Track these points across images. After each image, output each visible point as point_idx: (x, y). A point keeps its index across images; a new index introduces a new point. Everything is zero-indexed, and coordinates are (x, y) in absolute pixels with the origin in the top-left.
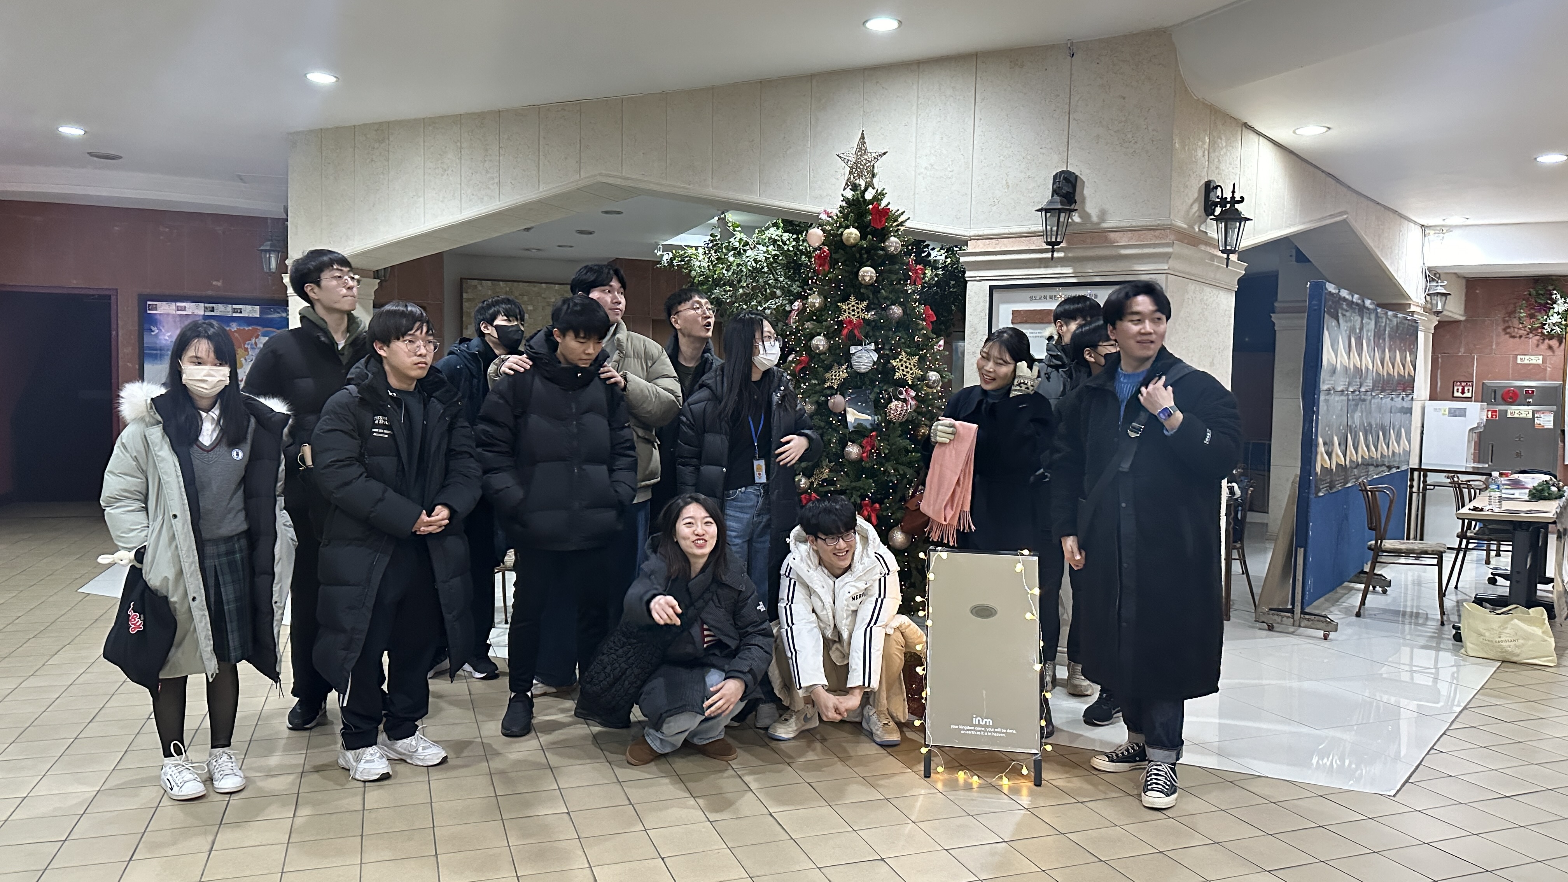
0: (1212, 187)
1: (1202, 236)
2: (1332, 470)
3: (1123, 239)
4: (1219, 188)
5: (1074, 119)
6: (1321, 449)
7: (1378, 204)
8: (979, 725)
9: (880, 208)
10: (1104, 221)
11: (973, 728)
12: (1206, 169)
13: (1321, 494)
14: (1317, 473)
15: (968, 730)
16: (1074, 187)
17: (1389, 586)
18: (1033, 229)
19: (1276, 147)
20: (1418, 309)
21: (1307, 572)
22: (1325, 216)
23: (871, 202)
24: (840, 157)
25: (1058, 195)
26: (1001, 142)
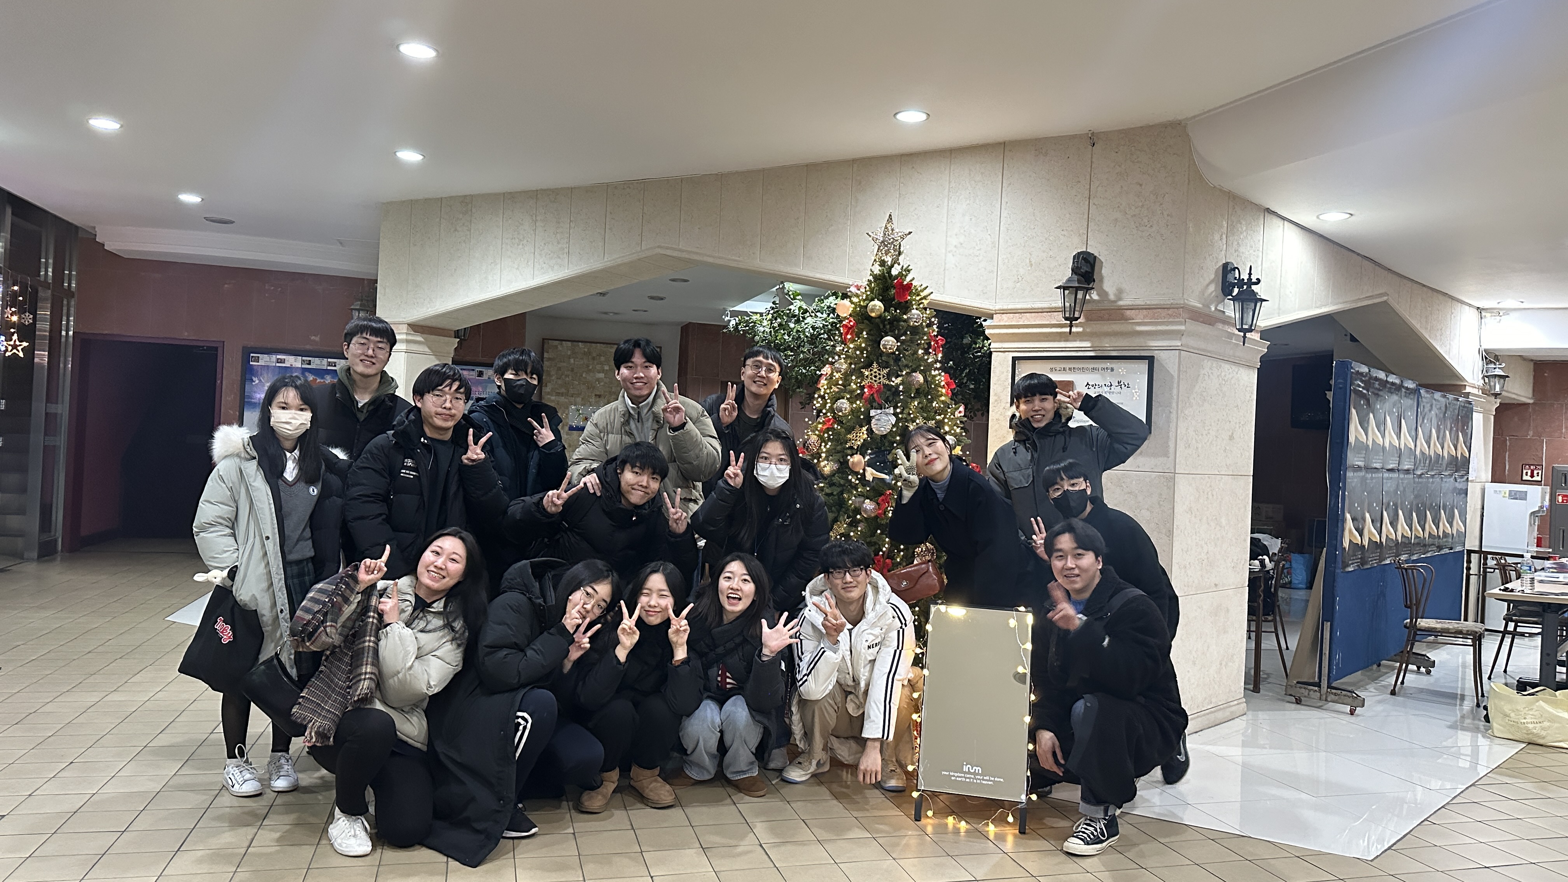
0: (1229, 269)
1: (1219, 315)
2: (1364, 546)
3: (1139, 317)
4: (1237, 270)
5: (1094, 204)
6: (1349, 524)
7: (1424, 286)
8: (969, 773)
9: (905, 283)
10: (1120, 299)
11: (963, 775)
12: (1223, 252)
13: (1350, 569)
14: (1345, 548)
15: (958, 777)
16: (1093, 266)
17: (1433, 667)
18: (1054, 305)
19: (1303, 231)
20: (1475, 391)
21: (1334, 646)
22: (1362, 297)
23: (896, 277)
24: (870, 236)
25: (1076, 274)
26: (1025, 224)
